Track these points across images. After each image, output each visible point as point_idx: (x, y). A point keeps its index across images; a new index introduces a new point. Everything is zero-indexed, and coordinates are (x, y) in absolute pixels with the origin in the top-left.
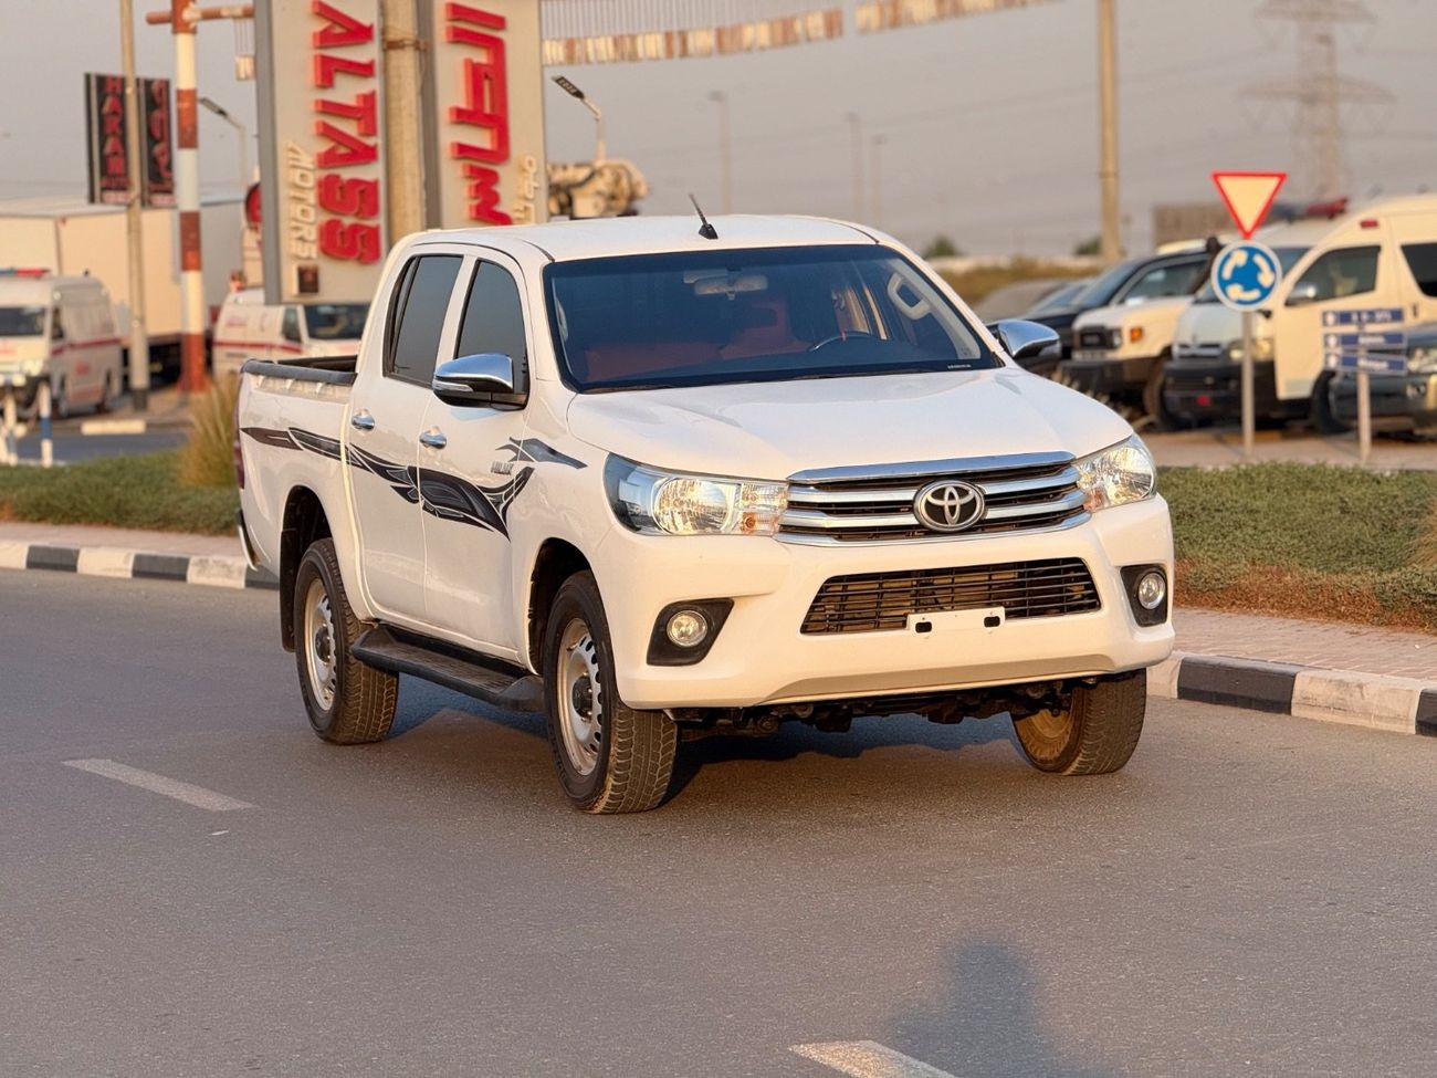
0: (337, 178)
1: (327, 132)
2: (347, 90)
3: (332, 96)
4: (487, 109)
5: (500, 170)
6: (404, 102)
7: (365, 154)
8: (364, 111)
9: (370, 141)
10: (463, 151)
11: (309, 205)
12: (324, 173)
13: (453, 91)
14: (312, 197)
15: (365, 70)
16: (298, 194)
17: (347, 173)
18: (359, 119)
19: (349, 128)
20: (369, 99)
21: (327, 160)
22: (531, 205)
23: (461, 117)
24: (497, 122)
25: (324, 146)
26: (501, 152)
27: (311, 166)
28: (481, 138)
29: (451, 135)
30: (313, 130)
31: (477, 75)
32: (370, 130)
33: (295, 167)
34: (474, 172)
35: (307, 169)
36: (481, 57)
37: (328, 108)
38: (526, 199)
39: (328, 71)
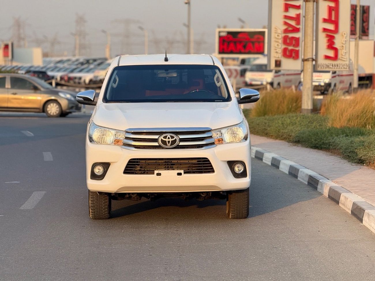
0: (287, 36)
1: (286, 23)
2: (292, 13)
3: (288, 14)
4: (333, 19)
5: (335, 35)
6: (309, 16)
7: (297, 30)
8: (297, 18)
9: (298, 27)
10: (325, 30)
11: (280, 43)
12: (283, 35)
13: (324, 14)
14: (280, 41)
15: (298, 7)
16: (277, 40)
17: (291, 35)
18: (295, 20)
19: (293, 23)
20: (298, 16)
21: (286, 31)
22: (344, 46)
23: (325, 21)
24: (336, 23)
25: (285, 27)
26: (336, 31)
27: (280, 33)
28: (331, 27)
29: (322, 25)
30: (282, 23)
31: (330, 9)
32: (298, 23)
33: (276, 33)
34: (328, 36)
35: (279, 33)
36: (332, 4)
37: (286, 17)
38: (343, 44)
39: (287, 7)
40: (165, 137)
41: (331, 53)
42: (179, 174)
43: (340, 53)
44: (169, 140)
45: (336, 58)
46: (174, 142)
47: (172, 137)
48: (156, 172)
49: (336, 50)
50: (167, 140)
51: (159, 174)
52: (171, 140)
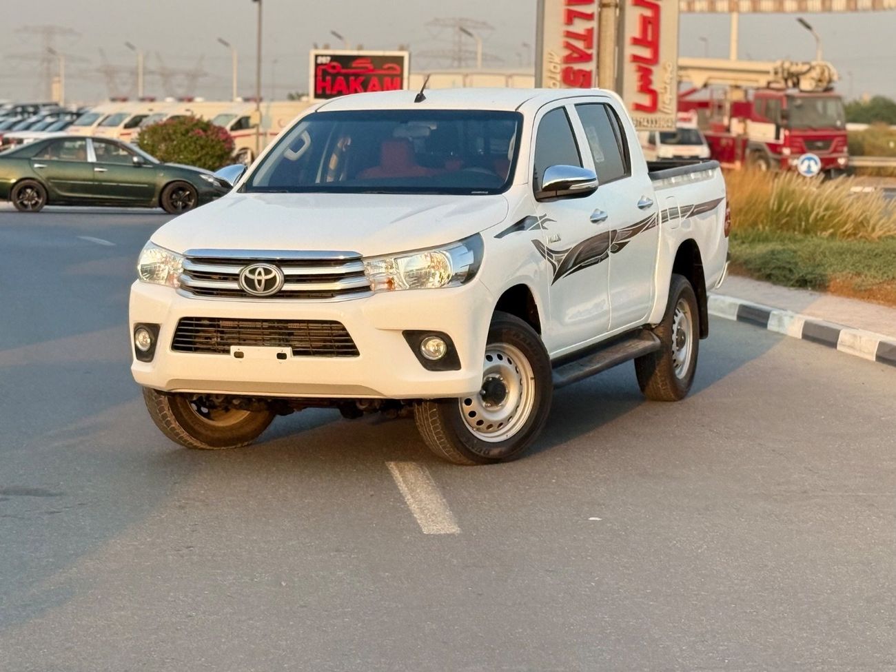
0: (572, 68)
1: (568, 46)
2: (580, 27)
3: (572, 29)
4: (650, 38)
5: (654, 68)
6: (608, 33)
7: (586, 58)
8: (587, 37)
9: (589, 52)
10: (636, 58)
11: (557, 81)
12: (564, 66)
13: (633, 29)
14: (559, 77)
15: (589, 17)
16: (553, 76)
17: (577, 66)
18: (585, 40)
19: (580, 45)
20: (590, 31)
21: (568, 59)
22: (668, 86)
23: (636, 42)
24: (654, 45)
25: (567, 52)
26: (655, 59)
27: (559, 62)
28: (645, 53)
29: (630, 50)
30: (561, 45)
31: (645, 22)
32: (590, 46)
33: (551, 62)
34: (640, 69)
35: (557, 63)
36: (648, 13)
37: (569, 34)
38: (665, 83)
39: (571, 17)
40: (252, 272)
41: (645, 100)
42: (282, 356)
43: (660, 98)
44: (260, 278)
45: (653, 108)
46: (270, 283)
47: (267, 272)
48: (234, 349)
49: (654, 94)
50: (256, 277)
51: (239, 355)
52: (264, 278)
